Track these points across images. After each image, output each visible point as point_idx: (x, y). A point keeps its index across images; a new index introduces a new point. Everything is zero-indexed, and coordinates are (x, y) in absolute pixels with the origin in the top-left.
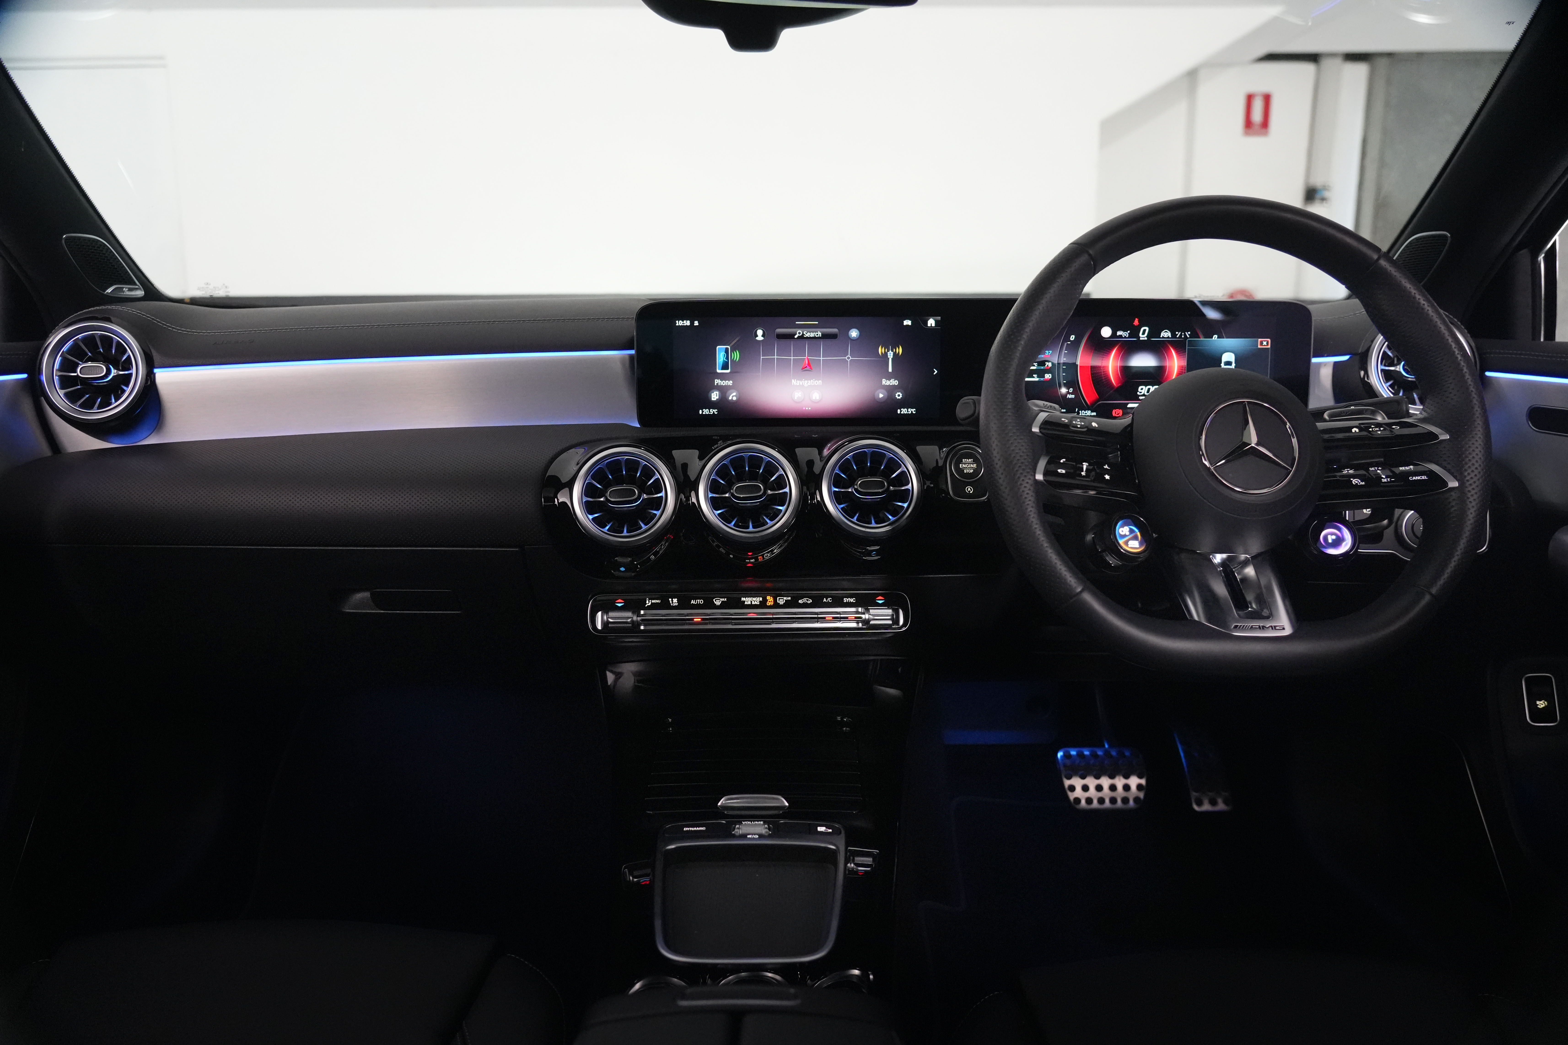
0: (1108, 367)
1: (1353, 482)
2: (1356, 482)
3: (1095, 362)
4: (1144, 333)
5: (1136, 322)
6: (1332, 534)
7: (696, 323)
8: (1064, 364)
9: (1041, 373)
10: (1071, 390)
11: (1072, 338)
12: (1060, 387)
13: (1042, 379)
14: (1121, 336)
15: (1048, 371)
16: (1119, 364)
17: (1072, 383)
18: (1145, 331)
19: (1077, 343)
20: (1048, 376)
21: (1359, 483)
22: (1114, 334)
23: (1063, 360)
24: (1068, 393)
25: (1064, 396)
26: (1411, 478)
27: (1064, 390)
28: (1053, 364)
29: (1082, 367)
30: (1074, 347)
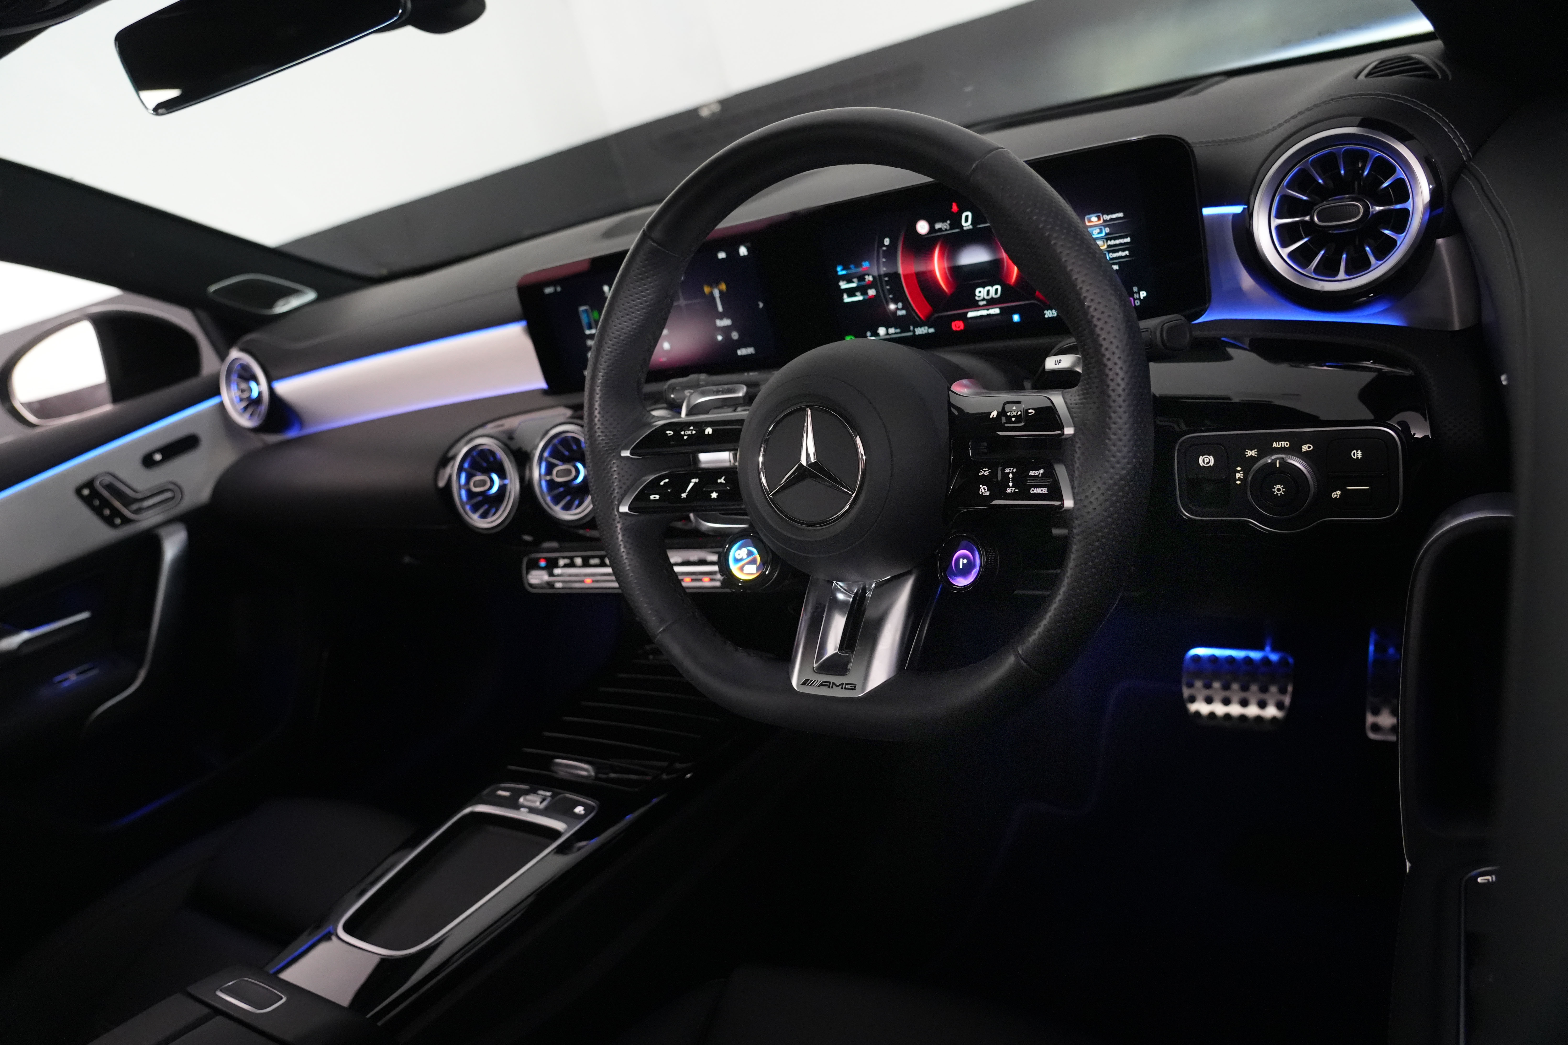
0: (932, 272)
1: (980, 491)
2: (983, 491)
3: (918, 267)
4: (966, 221)
5: (955, 208)
6: (964, 557)
7: (559, 289)
8: (886, 275)
9: (863, 290)
10: (900, 305)
11: (887, 241)
12: (887, 303)
13: (866, 297)
14: (940, 230)
15: (871, 285)
16: (946, 265)
17: (898, 297)
18: (967, 217)
19: (893, 247)
20: (872, 292)
21: (985, 493)
22: (932, 229)
23: (883, 270)
24: (897, 309)
25: (894, 313)
27: (892, 307)
28: (874, 277)
29: (905, 276)
30: (891, 253)
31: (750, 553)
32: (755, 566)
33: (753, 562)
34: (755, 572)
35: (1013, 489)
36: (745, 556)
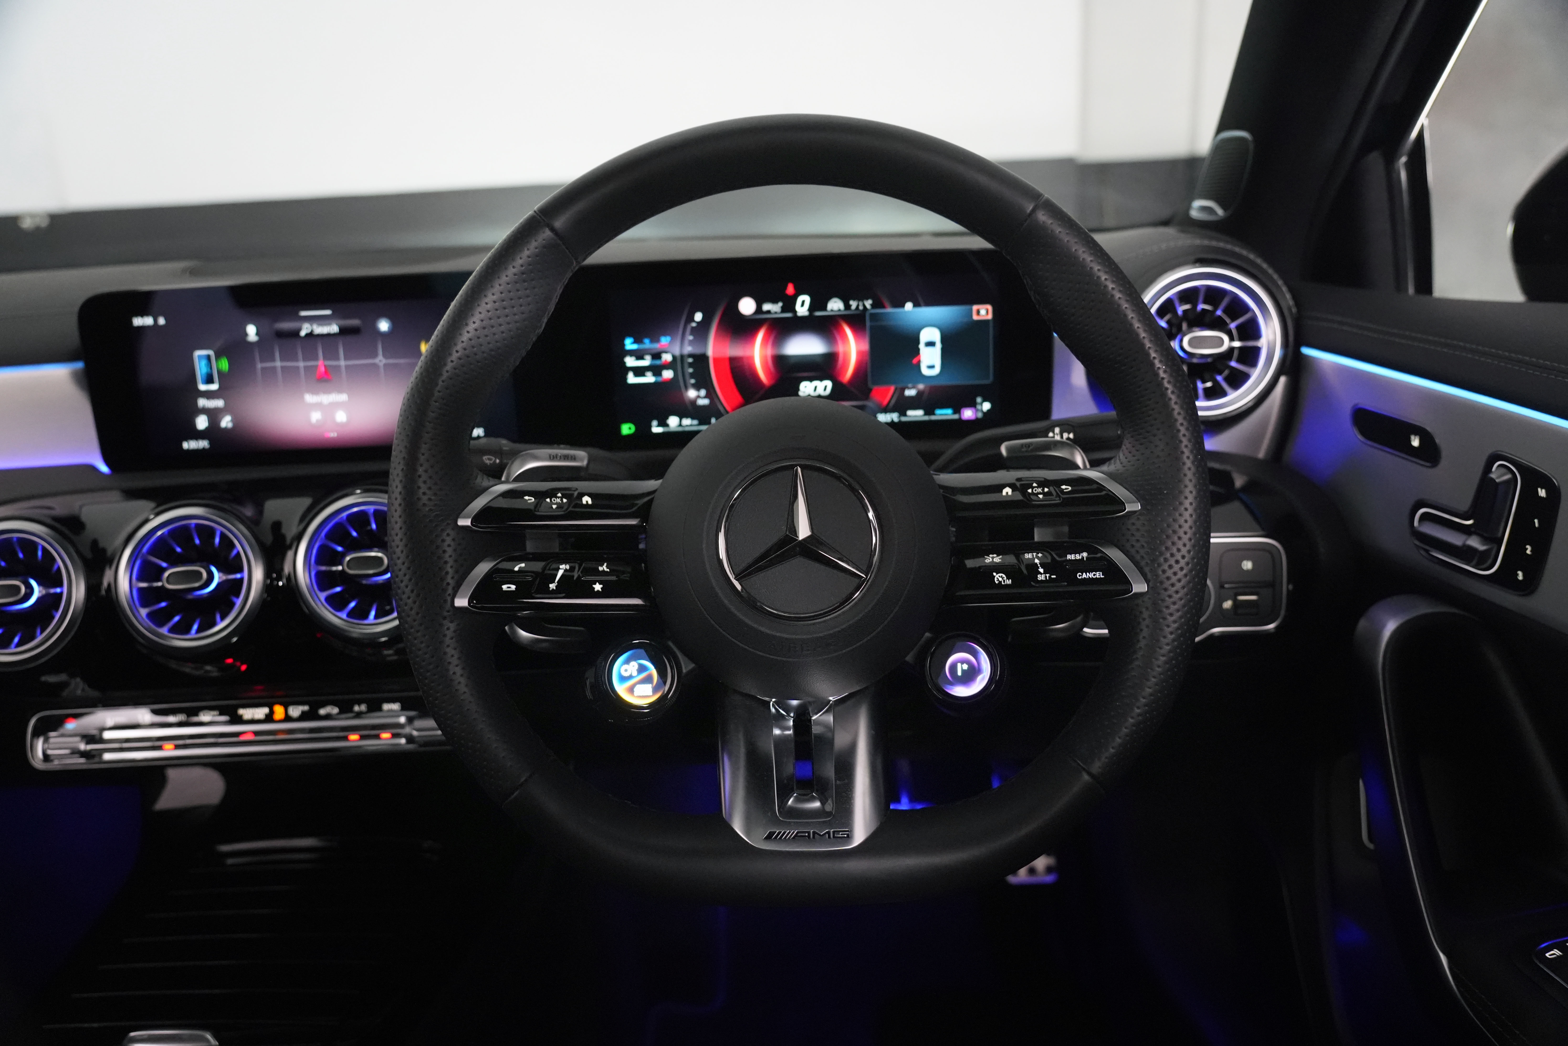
0: (751, 358)
1: (996, 579)
2: (1000, 579)
3: (734, 350)
4: (802, 306)
5: (790, 289)
6: (963, 661)
7: (162, 321)
8: (690, 356)
9: (656, 370)
10: (703, 392)
11: (698, 316)
12: (686, 388)
13: (659, 379)
14: (769, 312)
15: (667, 366)
16: (769, 352)
17: (703, 382)
18: (803, 302)
19: (705, 324)
20: (668, 374)
21: (1004, 582)
22: (759, 310)
23: (688, 349)
24: (698, 397)
25: (693, 402)
26: (1080, 576)
27: (692, 393)
28: (673, 356)
29: (715, 360)
30: (702, 331)
31: (642, 669)
32: (651, 685)
33: (648, 680)
34: (651, 694)
35: (1048, 575)
36: (635, 673)
